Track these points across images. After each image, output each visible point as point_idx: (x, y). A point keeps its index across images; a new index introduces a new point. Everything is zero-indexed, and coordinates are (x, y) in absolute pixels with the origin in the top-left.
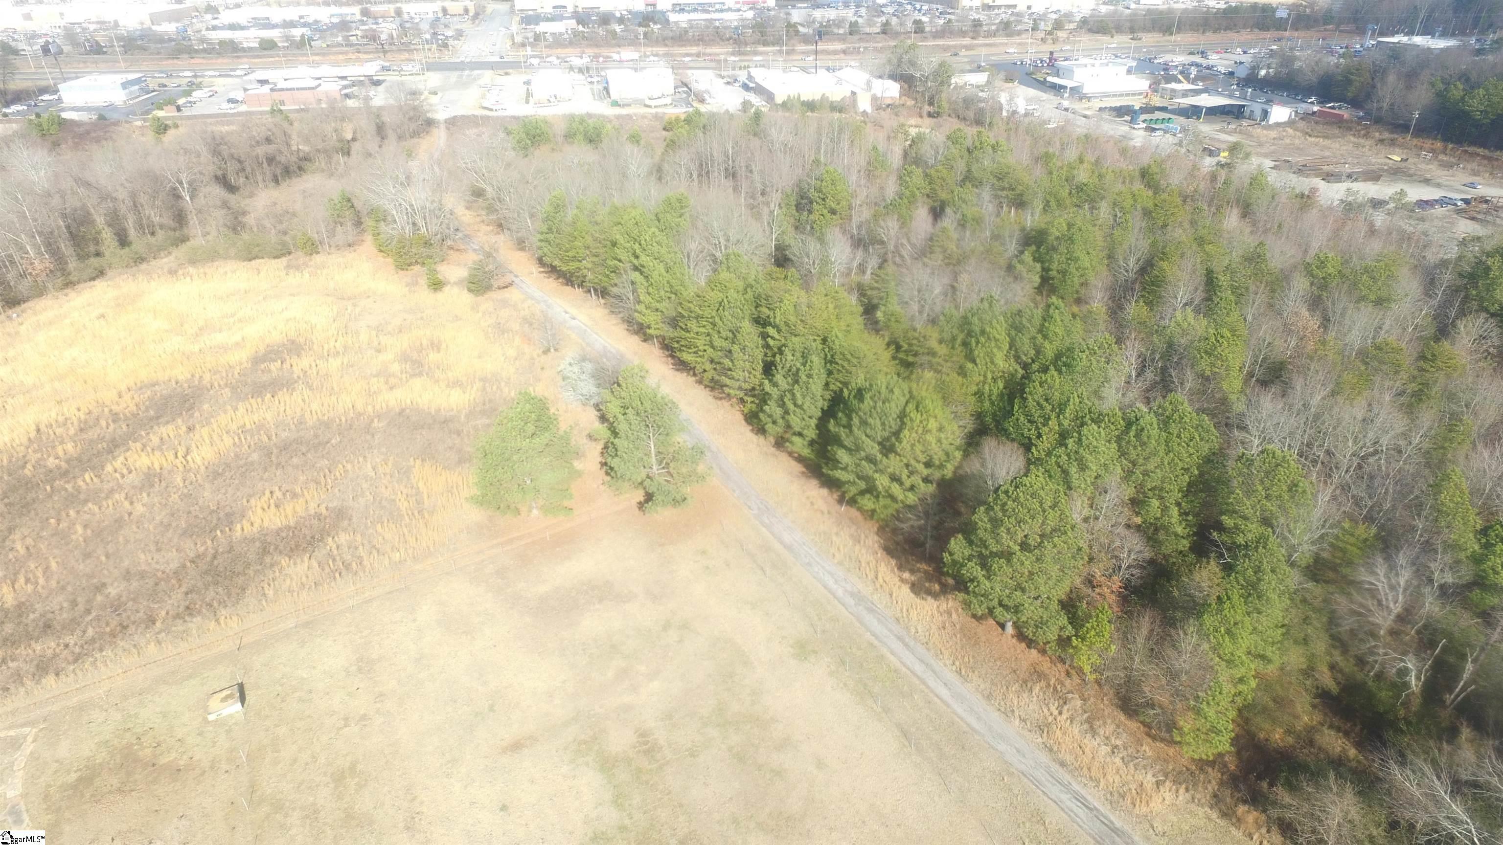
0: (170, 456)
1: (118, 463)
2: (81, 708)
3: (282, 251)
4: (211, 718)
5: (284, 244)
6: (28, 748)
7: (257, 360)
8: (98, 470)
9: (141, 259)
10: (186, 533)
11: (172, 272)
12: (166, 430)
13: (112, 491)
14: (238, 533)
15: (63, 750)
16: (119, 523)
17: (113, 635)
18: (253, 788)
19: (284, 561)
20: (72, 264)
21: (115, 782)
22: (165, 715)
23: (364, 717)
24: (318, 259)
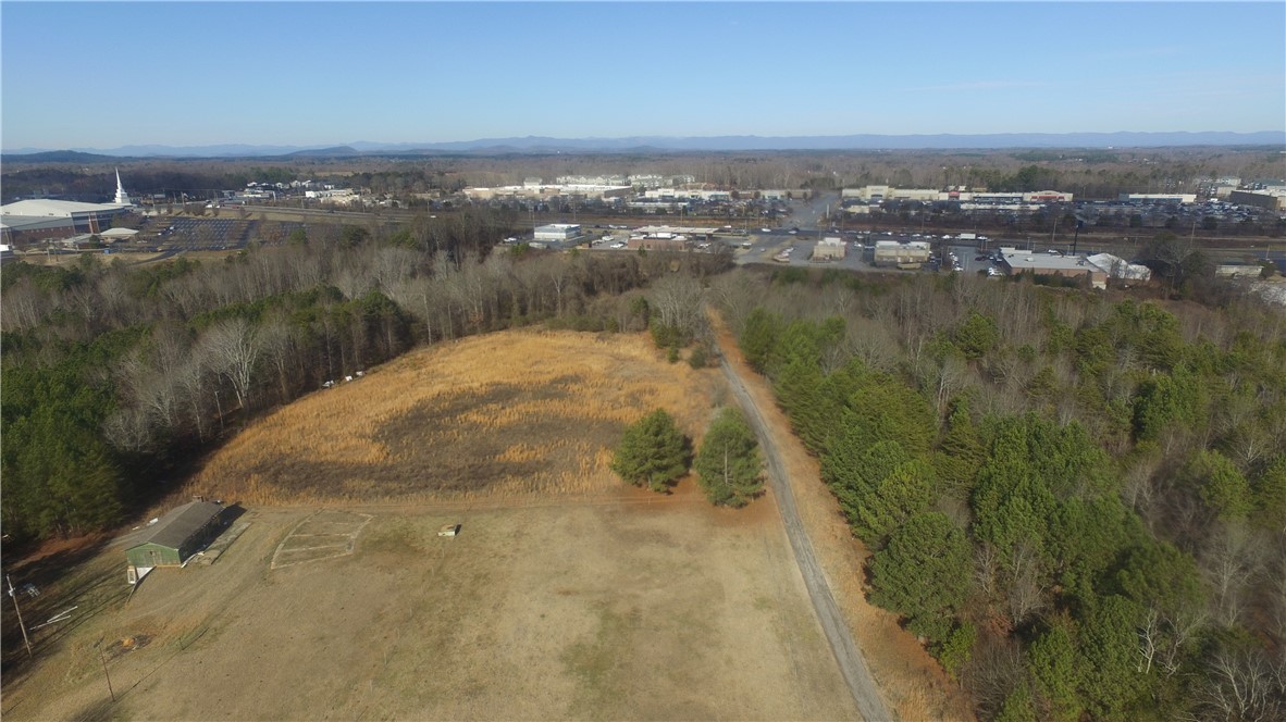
0: (487, 418)
1: (462, 416)
2: (393, 514)
3: (598, 328)
4: (440, 534)
5: (601, 324)
6: (367, 522)
7: (555, 381)
8: (453, 417)
9: (527, 323)
10: (474, 454)
11: (539, 332)
12: (493, 406)
13: (453, 428)
14: (497, 460)
15: (378, 528)
16: (449, 442)
17: (420, 488)
18: (440, 568)
19: (509, 477)
20: (494, 320)
21: (390, 547)
22: (423, 528)
23: (504, 557)
24: (617, 335)
